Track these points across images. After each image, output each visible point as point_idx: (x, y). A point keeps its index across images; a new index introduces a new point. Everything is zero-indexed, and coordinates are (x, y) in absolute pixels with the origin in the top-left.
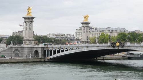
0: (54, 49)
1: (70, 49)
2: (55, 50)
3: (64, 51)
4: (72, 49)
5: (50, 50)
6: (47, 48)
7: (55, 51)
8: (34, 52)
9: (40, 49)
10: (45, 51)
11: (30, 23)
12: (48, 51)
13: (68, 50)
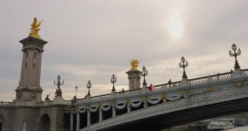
0: (94, 108)
1: (154, 102)
2: (95, 110)
3: (129, 110)
4: (161, 102)
5: (82, 112)
6: (74, 107)
7: (98, 112)
8: (39, 119)
9: (55, 109)
10: (67, 117)
11: (36, 53)
12: (75, 116)
13: (142, 107)
